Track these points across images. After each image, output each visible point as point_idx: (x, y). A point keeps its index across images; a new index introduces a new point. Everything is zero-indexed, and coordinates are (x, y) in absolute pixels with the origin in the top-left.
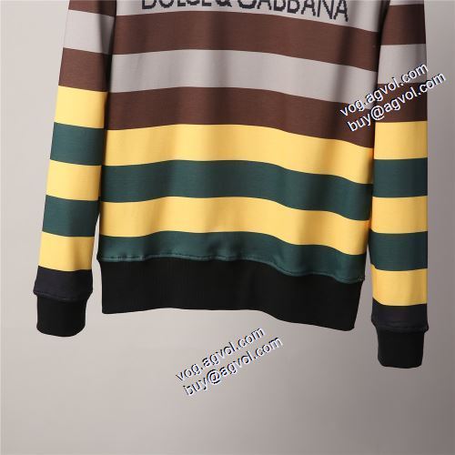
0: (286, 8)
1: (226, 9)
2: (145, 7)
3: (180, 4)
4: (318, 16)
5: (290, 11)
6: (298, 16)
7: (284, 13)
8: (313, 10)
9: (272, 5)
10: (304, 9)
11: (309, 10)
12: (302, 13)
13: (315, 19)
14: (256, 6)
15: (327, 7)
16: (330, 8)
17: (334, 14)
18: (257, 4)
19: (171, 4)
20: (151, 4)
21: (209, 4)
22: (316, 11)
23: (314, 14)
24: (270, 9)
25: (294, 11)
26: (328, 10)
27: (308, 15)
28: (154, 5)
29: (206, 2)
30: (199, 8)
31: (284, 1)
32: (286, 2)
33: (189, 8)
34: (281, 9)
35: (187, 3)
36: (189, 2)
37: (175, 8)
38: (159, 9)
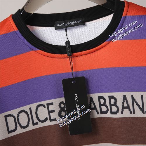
0: (109, 111)
2: (9, 132)
3: (34, 124)
4: (134, 113)
5: (112, 113)
6: (119, 115)
7: (109, 115)
8: (130, 110)
9: (99, 111)
10: (123, 110)
11: (126, 111)
12: (122, 113)
13: (132, 115)
15: (139, 106)
16: (141, 106)
17: (145, 110)
19: (28, 125)
20: (14, 128)
21: (55, 120)
22: (132, 110)
23: (131, 113)
24: (98, 113)
25: (116, 113)
26: (140, 108)
27: (126, 114)
28: (16, 129)
29: (52, 118)
30: (48, 123)
31: (107, 107)
32: (109, 107)
33: (41, 125)
34: (106, 113)
35: (39, 122)
36: (40, 121)
37: (31, 127)
38: (20, 131)
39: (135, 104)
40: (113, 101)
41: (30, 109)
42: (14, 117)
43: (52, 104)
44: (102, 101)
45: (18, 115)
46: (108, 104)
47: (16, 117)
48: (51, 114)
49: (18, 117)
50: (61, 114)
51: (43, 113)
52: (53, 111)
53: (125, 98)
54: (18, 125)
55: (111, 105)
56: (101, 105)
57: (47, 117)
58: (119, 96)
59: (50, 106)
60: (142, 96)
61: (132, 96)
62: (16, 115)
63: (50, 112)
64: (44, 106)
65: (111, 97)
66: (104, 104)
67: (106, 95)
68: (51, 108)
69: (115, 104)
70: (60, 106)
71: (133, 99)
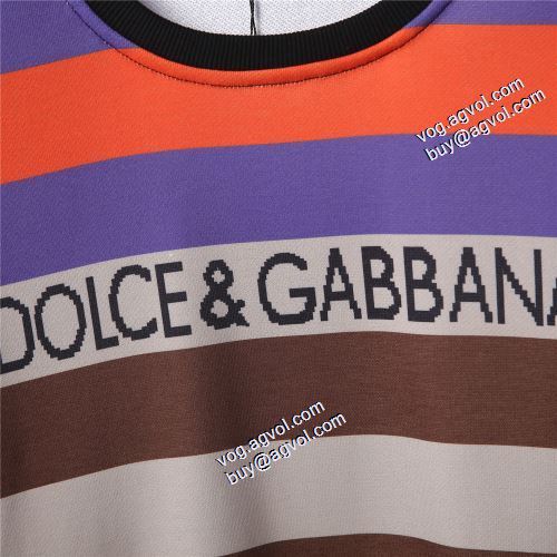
0: (404, 309)
1: (235, 333)
2: (3, 369)
3: (102, 343)
4: (502, 320)
5: (415, 316)
6: (441, 327)
7: (401, 324)
8: (485, 308)
9: (362, 305)
10: (457, 307)
11: (470, 310)
12: (453, 318)
13: (493, 329)
14: (317, 314)
15: (523, 294)
16: (532, 295)
17: (546, 311)
18: (319, 308)
19: (76, 347)
20: (20, 355)
21: (186, 330)
22: (493, 308)
23: (489, 318)
24: (358, 315)
25: (428, 316)
26: (527, 303)
27: (471, 322)
28: (28, 357)
29: (174, 323)
30: (158, 343)
31: (395, 292)
32: (403, 292)
33: (128, 348)
34: (388, 314)
35: (120, 335)
36: (127, 332)
37: (89, 356)
38: (43, 366)
39: (507, 285)
40: (419, 269)
41: (90, 281)
42: (24, 310)
43: (177, 267)
44: (378, 268)
45: (41, 304)
46: (399, 279)
47: (32, 313)
48: (171, 306)
49: (39, 309)
50: (213, 311)
51: (140, 301)
52: (181, 297)
53: (468, 257)
54: (37, 343)
55: (412, 285)
56: (370, 283)
57: (154, 320)
58: (446, 249)
59: (168, 277)
60: (537, 254)
61: (498, 251)
62: (31, 305)
63: (166, 299)
64: (145, 274)
65: (412, 254)
66: (386, 281)
67: (394, 244)
68: (173, 283)
69: (427, 283)
70: (208, 277)
71: (502, 266)
